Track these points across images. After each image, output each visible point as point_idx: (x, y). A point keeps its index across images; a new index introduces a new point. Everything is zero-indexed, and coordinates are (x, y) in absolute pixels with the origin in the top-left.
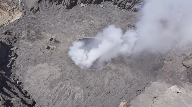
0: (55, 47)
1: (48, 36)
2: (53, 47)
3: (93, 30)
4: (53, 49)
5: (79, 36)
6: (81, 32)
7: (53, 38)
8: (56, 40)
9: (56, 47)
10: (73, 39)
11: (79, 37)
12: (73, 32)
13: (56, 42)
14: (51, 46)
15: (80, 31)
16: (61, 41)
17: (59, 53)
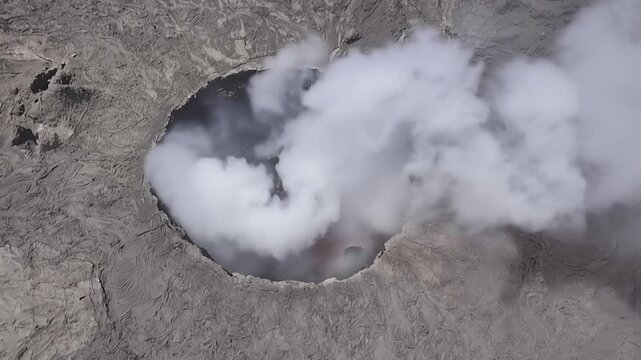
0: (64, 132)
1: (27, 55)
2: (51, 131)
3: (299, 13)
4: (54, 145)
5: (217, 55)
6: (230, 25)
7: (53, 73)
8: (74, 85)
9: (71, 133)
10: (176, 77)
11: (213, 63)
12: (178, 29)
13: (74, 96)
14: (40, 128)
15: (220, 22)
16: (108, 91)
17: (90, 169)
